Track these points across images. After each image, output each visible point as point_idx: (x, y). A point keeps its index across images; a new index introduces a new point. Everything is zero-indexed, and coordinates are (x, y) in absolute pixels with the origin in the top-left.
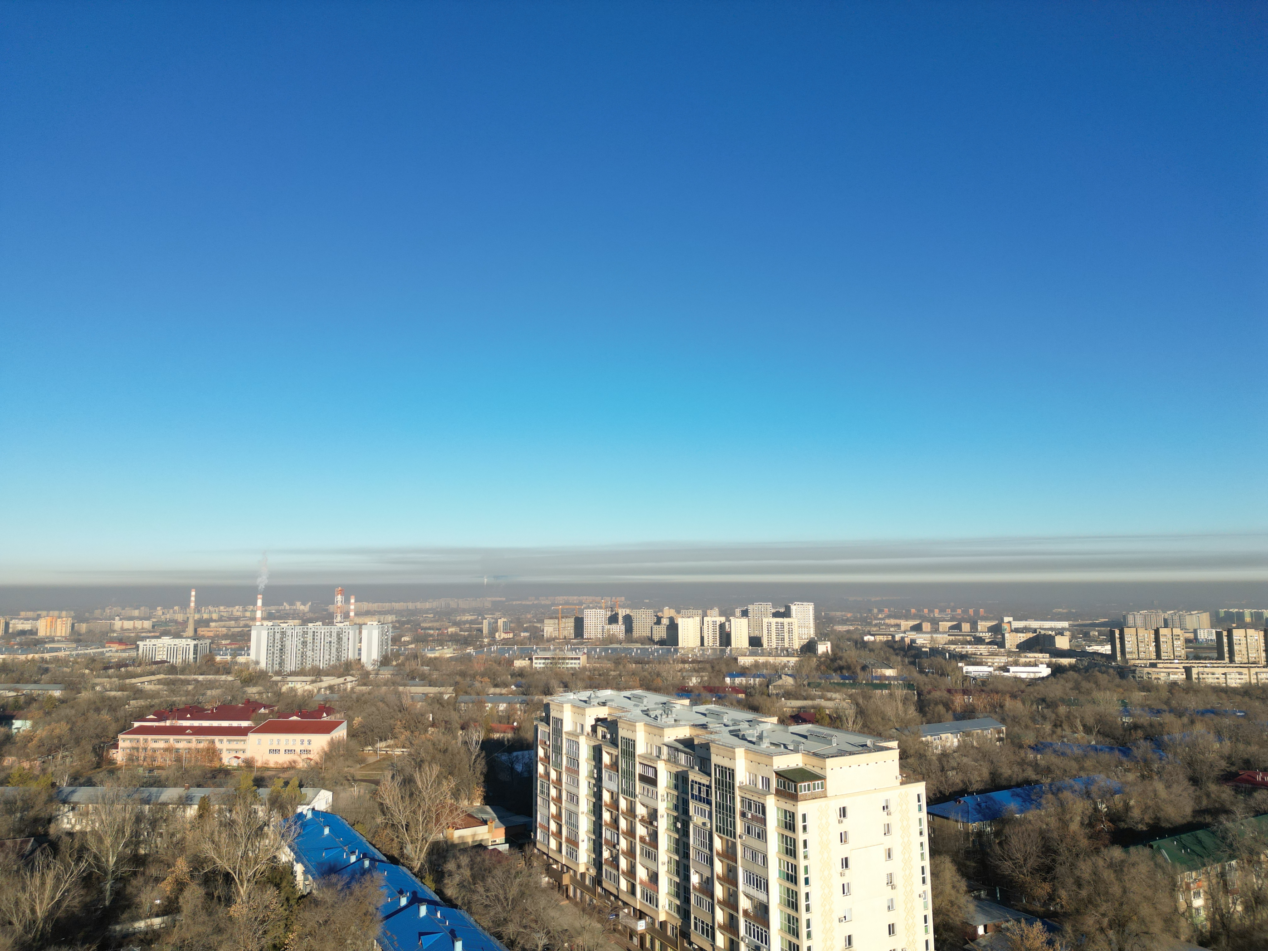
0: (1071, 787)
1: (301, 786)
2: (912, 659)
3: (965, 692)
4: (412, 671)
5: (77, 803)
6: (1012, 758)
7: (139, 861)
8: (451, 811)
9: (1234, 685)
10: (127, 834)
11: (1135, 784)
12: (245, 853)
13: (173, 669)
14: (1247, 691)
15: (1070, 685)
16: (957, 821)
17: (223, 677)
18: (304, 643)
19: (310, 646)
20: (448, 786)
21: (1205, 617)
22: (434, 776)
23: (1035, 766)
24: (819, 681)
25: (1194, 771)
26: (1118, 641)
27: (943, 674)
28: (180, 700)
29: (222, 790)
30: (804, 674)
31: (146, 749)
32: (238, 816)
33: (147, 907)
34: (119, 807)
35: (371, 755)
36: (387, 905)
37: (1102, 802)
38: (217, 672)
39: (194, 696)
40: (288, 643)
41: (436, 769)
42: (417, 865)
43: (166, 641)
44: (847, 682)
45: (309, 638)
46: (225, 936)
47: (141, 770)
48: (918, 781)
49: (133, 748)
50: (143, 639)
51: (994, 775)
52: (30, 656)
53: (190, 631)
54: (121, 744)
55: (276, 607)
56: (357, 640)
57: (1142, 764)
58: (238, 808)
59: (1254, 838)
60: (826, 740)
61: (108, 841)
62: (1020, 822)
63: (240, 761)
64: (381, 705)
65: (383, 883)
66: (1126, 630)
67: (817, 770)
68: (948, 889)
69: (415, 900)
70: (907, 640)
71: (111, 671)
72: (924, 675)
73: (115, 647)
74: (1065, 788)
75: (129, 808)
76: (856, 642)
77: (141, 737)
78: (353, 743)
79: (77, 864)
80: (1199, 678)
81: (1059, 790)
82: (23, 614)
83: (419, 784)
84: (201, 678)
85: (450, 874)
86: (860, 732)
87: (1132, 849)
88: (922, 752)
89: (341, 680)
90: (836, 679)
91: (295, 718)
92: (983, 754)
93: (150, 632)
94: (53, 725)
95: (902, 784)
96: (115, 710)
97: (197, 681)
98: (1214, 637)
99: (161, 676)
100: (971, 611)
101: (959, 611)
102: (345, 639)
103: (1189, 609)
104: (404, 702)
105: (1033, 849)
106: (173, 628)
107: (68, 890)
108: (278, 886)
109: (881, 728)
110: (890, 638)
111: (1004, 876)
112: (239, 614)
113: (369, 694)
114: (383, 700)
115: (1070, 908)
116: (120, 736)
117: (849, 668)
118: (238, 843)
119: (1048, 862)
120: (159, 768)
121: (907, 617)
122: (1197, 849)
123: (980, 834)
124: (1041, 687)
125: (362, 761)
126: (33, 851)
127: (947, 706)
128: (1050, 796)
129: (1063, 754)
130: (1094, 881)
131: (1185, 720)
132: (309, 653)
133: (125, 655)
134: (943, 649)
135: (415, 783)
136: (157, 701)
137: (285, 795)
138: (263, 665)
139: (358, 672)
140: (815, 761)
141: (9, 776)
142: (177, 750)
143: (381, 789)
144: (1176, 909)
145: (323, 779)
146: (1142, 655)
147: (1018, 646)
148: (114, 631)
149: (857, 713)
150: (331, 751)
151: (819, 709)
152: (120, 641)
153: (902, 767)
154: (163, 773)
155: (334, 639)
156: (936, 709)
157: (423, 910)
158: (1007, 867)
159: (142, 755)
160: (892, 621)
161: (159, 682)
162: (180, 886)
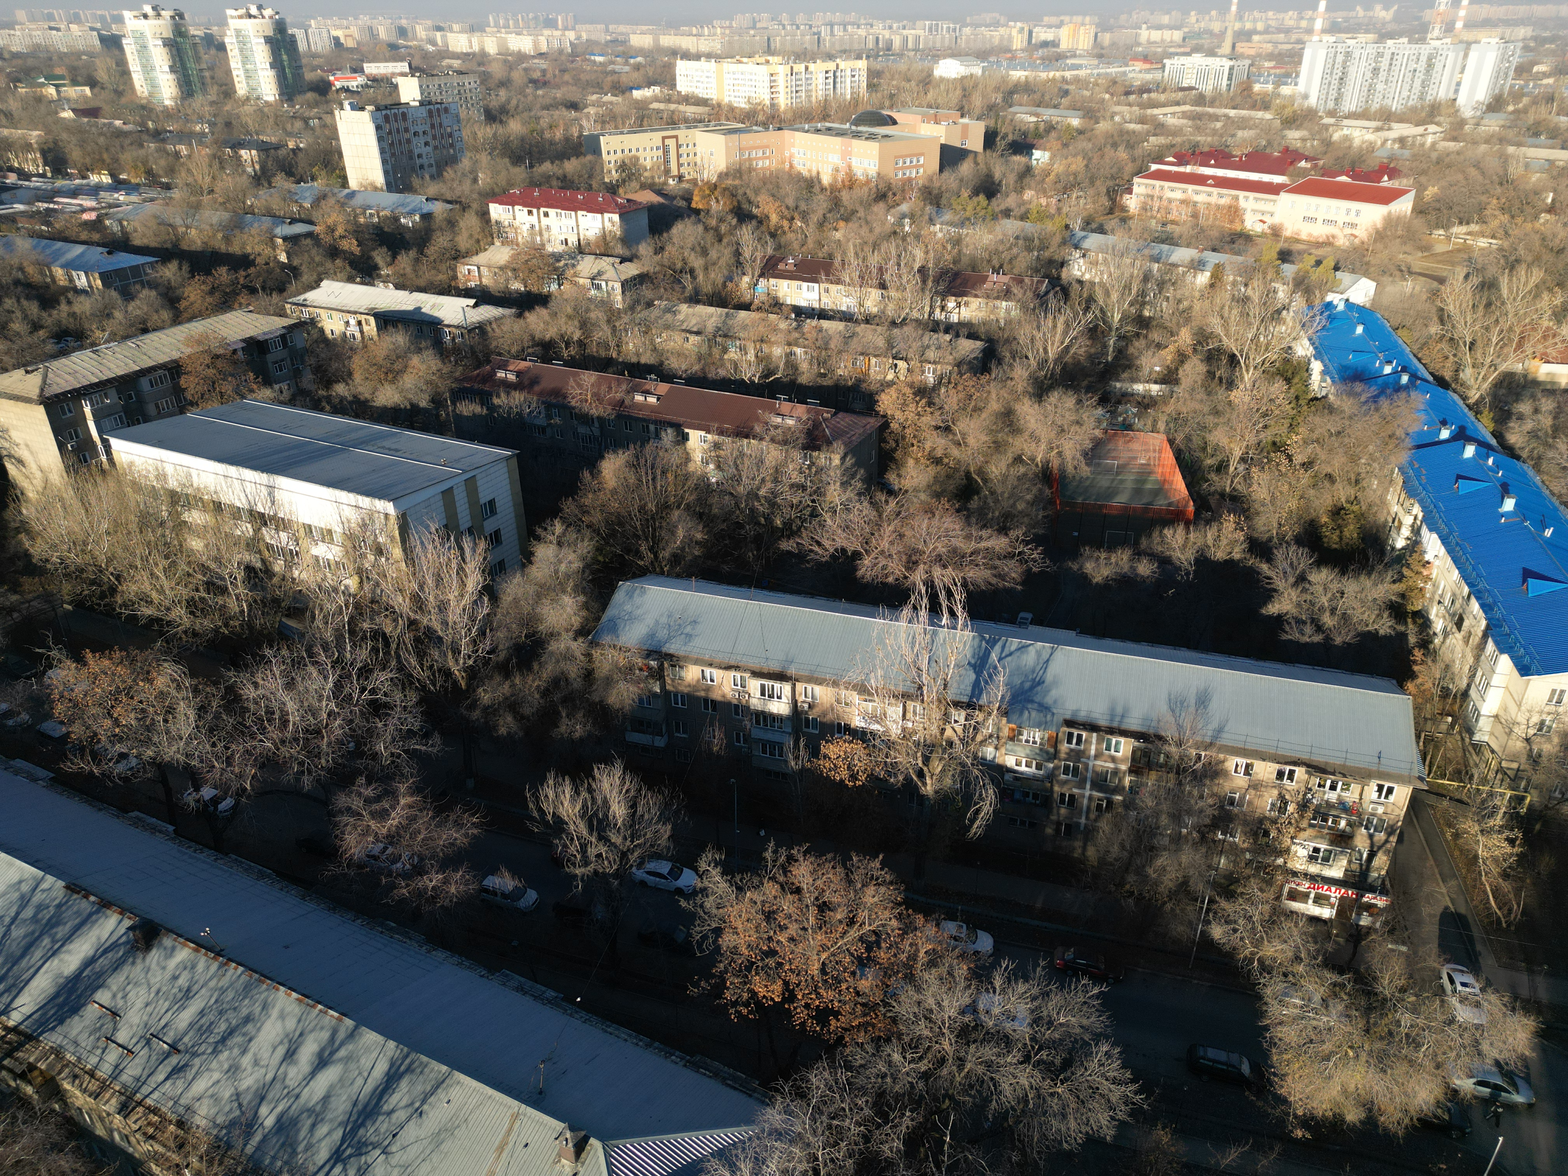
1: (1336, 268)
4: (1537, 123)
5: (1087, 250)
7: (1143, 323)
8: (1545, 337)
10: (1134, 291)
12: (1256, 336)
13: (1201, 99)
17: (1260, 114)
18: (1376, 71)
19: (1382, 75)
20: (1549, 301)
22: (1531, 285)
28: (1205, 140)
29: (1240, 259)
31: (1161, 198)
32: (1254, 292)
33: (1146, 371)
34: (1128, 261)
35: (1441, 242)
36: (1421, 433)
38: (1253, 107)
39: (1221, 136)
40: (1352, 70)
41: (1537, 275)
42: (1474, 396)
43: (1198, 59)
45: (1384, 64)
46: (1221, 420)
47: (1153, 222)
49: (1148, 196)
50: (1171, 56)
52: (1051, 74)
53: (1226, 48)
54: (1135, 189)
55: (1344, 14)
56: (1458, 69)
58: (1256, 284)
61: (1114, 296)
63: (1266, 226)
64: (1473, 172)
65: (1422, 407)
69: (1462, 436)
71: (1132, 97)
73: (1139, 66)
75: (1138, 263)
77: (1158, 183)
78: (1419, 223)
79: (1084, 314)
82: (1046, 19)
83: (1505, 292)
84: (1232, 113)
85: (1521, 417)
89: (1420, 130)
91: (1344, 179)
93: (1180, 46)
94: (1070, 159)
96: (1132, 147)
97: (1226, 116)
99: (1187, 108)
102: (1438, 66)
104: (1511, 170)
106: (1206, 42)
107: (1075, 338)
108: (1288, 381)
112: (1291, 23)
113: (1458, 153)
114: (1477, 166)
116: (1136, 180)
118: (1250, 324)
120: (1173, 222)
125: (1426, 248)
126: (1047, 293)
132: (1380, 87)
133: (1149, 77)
135: (1499, 289)
136: (1178, 140)
137: (1314, 277)
138: (1312, 101)
139: (1448, 120)
141: (1028, 211)
142: (1195, 204)
143: (1446, 290)
145: (1368, 263)
148: (1139, 44)
150: (1385, 229)
152: (1146, 59)
154: (1176, 230)
155: (1422, 66)
157: (1470, 451)
159: (1156, 204)
161: (1184, 115)
162: (1182, 358)
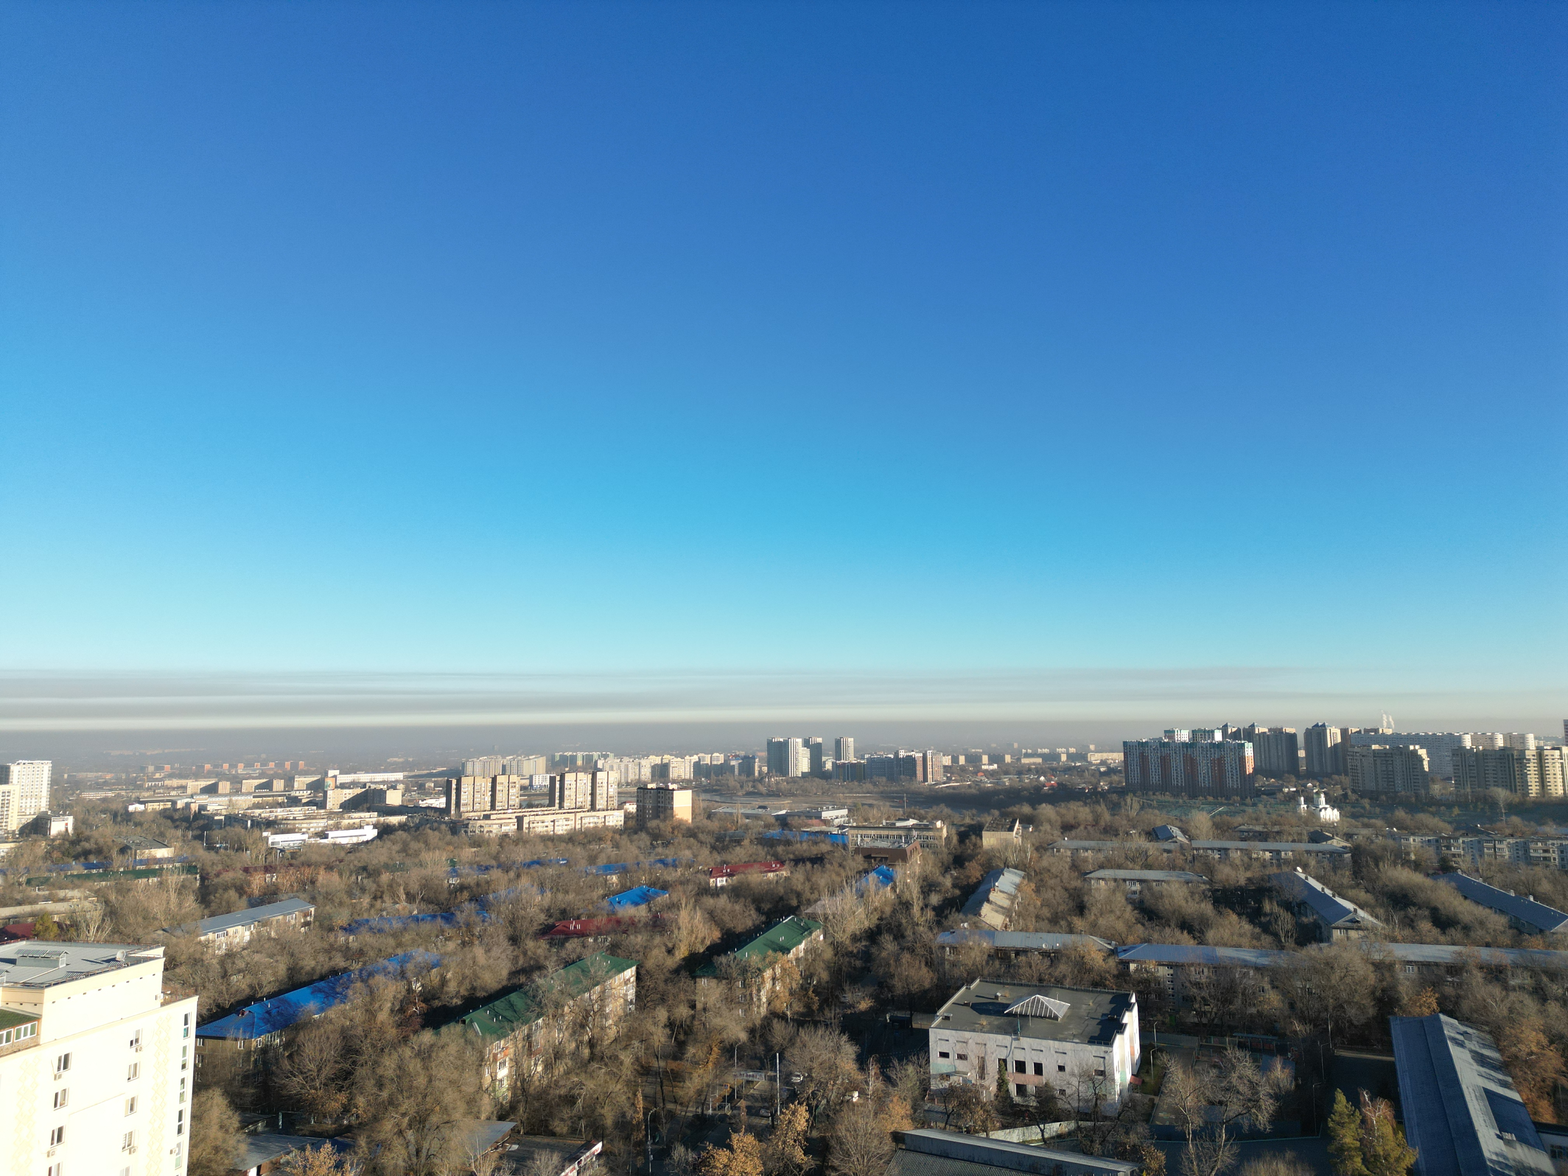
0: (385, 969)
2: (199, 832)
3: (268, 869)
6: (319, 945)
9: (560, 832)
11: (455, 953)
14: (571, 838)
15: (396, 848)
16: (236, 1040)
21: (542, 762)
23: (346, 951)
24: (46, 874)
25: (515, 928)
26: (454, 792)
27: (240, 849)
30: (22, 866)
37: (417, 980)
44: (94, 871)
48: (187, 996)
51: (293, 970)
57: (464, 929)
59: (562, 992)
60: (49, 960)
62: (318, 1024)
66: (463, 779)
67: (28, 1009)
68: (214, 1132)
70: (194, 807)
72: (213, 853)
74: (377, 972)
76: (115, 815)
80: (529, 828)
81: (371, 975)
86: (106, 941)
87: (444, 1029)
88: (198, 956)
90: (77, 868)
92: (283, 946)
95: (163, 1005)
98: (548, 783)
100: (288, 765)
101: (272, 765)
103: (527, 755)
105: (330, 1054)
109: (140, 932)
110: (169, 805)
111: (290, 1097)
115: (365, 1117)
117: (99, 851)
119: (347, 1066)
121: (197, 776)
122: (509, 1014)
123: (265, 1050)
124: (364, 854)
127: (241, 890)
128: (359, 984)
129: (380, 931)
130: (398, 1077)
131: (512, 874)
134: (244, 815)
140: (27, 995)
144: (480, 1087)
146: (477, 807)
147: (342, 806)
149: (105, 915)
151: (41, 916)
153: (166, 980)
156: (226, 896)
158: (295, 1085)
160: (175, 782)
